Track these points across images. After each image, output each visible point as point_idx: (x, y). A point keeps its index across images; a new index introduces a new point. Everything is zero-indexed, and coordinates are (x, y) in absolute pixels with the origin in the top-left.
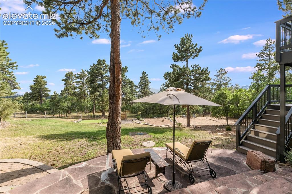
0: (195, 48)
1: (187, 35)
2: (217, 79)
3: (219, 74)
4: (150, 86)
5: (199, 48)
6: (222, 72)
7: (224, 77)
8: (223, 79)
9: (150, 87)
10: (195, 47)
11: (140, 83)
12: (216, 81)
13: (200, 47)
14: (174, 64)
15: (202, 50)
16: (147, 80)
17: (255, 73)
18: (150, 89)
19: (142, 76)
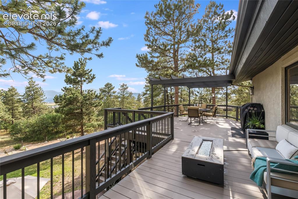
0: (90, 74)
1: (82, 60)
2: (120, 92)
3: (122, 88)
4: (45, 96)
5: (92, 75)
6: (124, 87)
7: (126, 91)
8: (125, 93)
9: (45, 98)
10: (89, 72)
11: (25, 94)
12: (119, 94)
13: (94, 75)
14: (66, 87)
15: (95, 77)
16: (37, 92)
17: (144, 92)
18: (44, 99)
19: (29, 86)
